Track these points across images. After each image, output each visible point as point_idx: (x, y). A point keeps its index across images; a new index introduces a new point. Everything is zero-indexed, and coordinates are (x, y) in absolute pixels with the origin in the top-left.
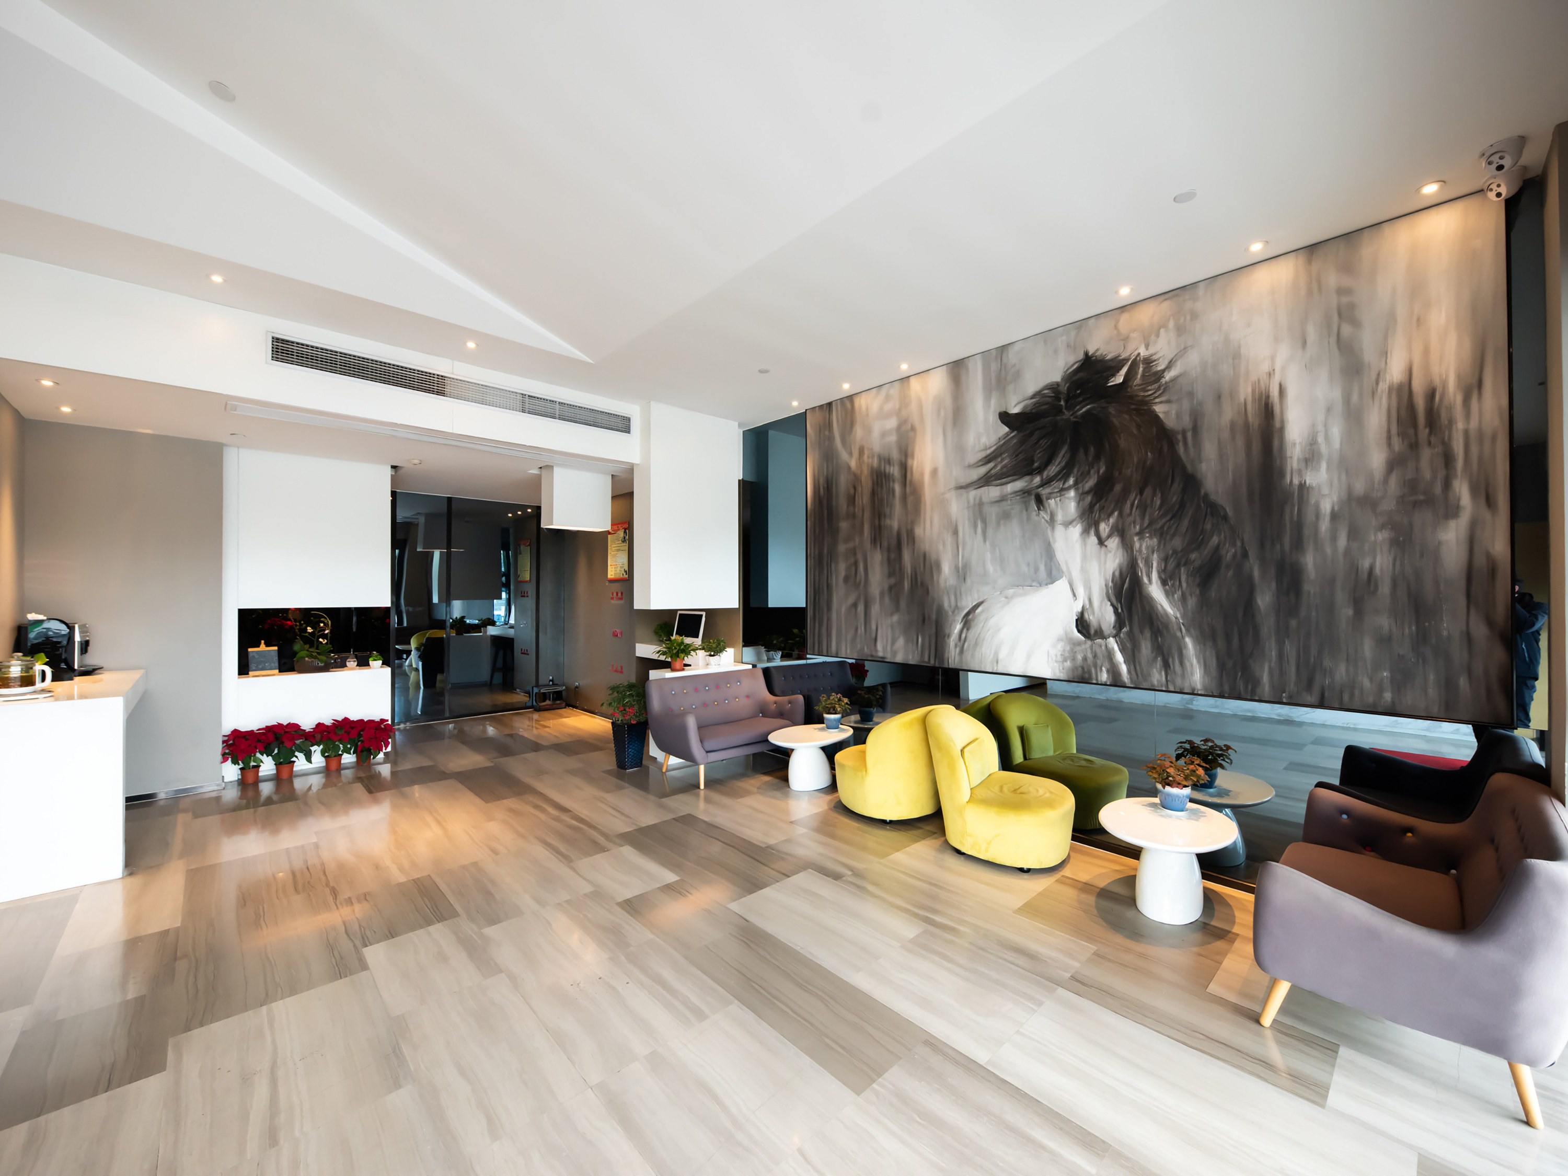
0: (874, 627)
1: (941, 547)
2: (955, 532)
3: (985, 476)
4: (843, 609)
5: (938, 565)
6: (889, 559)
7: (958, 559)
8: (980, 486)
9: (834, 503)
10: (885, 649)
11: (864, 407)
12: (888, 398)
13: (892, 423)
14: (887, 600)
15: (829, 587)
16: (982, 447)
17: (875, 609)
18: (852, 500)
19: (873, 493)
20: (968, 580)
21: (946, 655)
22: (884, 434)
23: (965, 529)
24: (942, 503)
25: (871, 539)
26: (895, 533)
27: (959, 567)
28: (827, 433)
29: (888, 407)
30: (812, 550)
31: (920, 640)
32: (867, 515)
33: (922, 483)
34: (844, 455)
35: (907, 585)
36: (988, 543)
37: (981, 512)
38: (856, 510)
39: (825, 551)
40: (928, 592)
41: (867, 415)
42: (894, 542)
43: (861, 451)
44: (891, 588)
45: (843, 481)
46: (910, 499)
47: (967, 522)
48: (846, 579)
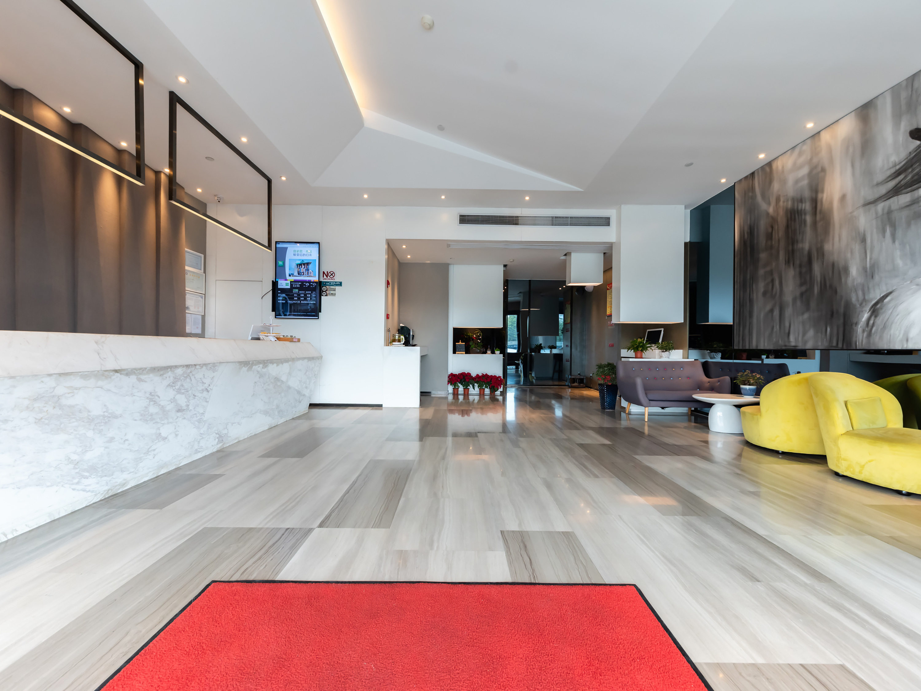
0: (787, 324)
1: (849, 255)
2: (863, 240)
3: (894, 188)
4: (762, 315)
5: (846, 270)
6: (800, 273)
7: (866, 261)
8: (888, 198)
9: (755, 242)
10: (796, 340)
11: (780, 168)
12: (800, 154)
13: (805, 171)
14: (799, 303)
15: (751, 301)
16: (891, 165)
17: (789, 311)
18: (769, 236)
19: (787, 227)
20: (877, 278)
21: (854, 339)
22: (797, 181)
23: (873, 237)
24: (851, 220)
25: (786, 261)
26: (806, 252)
27: (866, 268)
28: (750, 194)
29: (802, 159)
30: (739, 278)
31: (829, 329)
32: (782, 244)
33: (831, 210)
34: (763, 206)
35: (816, 290)
36: (897, 243)
37: (889, 219)
38: (773, 243)
39: (748, 277)
40: (836, 292)
41: (783, 171)
42: (805, 259)
43: (778, 199)
44: (802, 294)
45: (763, 225)
46: (820, 225)
47: (875, 230)
48: (765, 294)
